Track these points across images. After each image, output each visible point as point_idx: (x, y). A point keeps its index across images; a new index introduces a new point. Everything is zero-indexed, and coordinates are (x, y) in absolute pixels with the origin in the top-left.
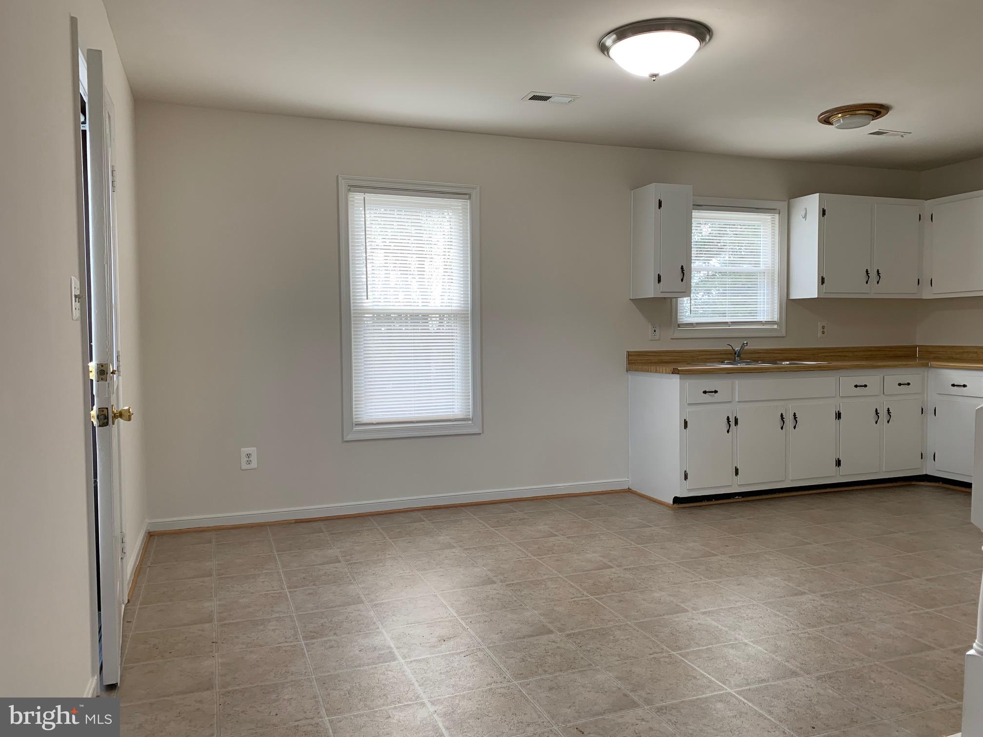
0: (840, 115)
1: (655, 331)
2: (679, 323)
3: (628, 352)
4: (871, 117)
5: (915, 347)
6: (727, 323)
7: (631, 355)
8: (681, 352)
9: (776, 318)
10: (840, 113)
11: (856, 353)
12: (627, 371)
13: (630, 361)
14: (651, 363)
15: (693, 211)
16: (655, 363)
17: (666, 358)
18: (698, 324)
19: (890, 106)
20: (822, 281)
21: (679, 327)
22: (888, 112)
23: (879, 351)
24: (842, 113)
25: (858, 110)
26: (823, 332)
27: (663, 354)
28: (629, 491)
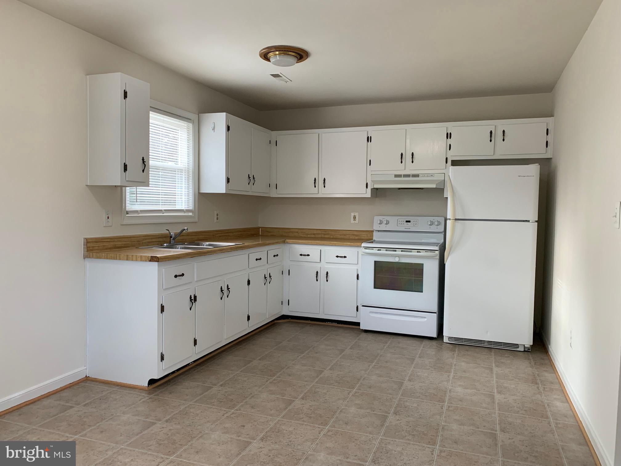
0: (277, 53)
1: (108, 217)
2: (127, 210)
3: (86, 239)
4: (296, 60)
5: (259, 228)
6: (161, 210)
7: (89, 242)
8: (130, 237)
9: (191, 207)
10: (278, 51)
11: (234, 234)
12: (84, 258)
13: (88, 249)
14: (106, 249)
15: (150, 112)
16: (110, 248)
17: (119, 244)
18: (142, 211)
19: (309, 53)
20: (228, 180)
21: (127, 213)
22: (307, 58)
23: (244, 231)
24: (279, 51)
25: (291, 51)
26: (217, 219)
27: (116, 240)
28: (87, 379)
